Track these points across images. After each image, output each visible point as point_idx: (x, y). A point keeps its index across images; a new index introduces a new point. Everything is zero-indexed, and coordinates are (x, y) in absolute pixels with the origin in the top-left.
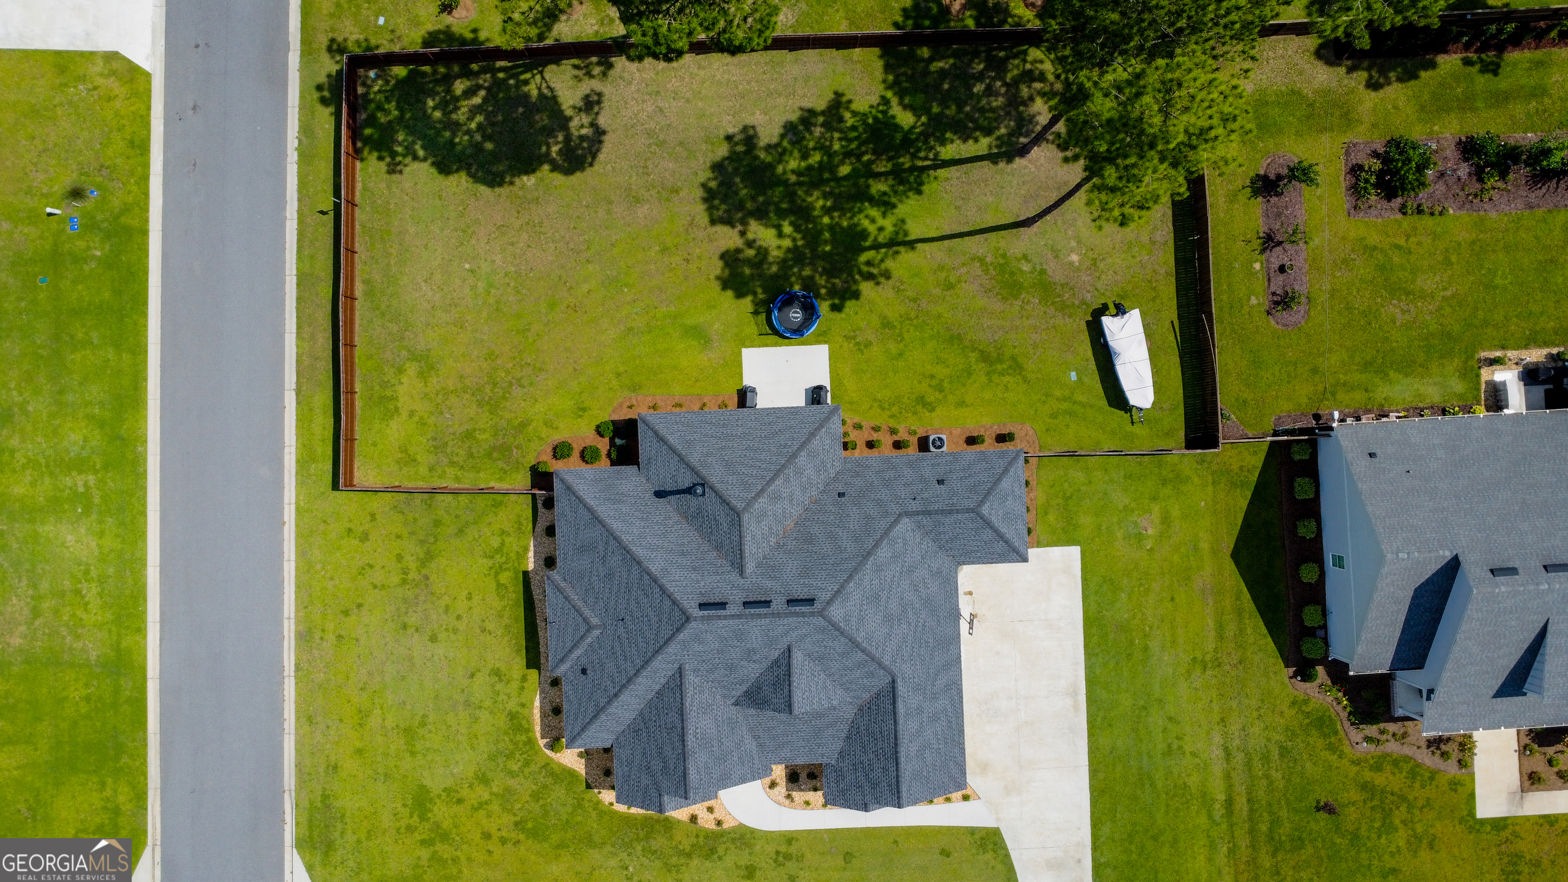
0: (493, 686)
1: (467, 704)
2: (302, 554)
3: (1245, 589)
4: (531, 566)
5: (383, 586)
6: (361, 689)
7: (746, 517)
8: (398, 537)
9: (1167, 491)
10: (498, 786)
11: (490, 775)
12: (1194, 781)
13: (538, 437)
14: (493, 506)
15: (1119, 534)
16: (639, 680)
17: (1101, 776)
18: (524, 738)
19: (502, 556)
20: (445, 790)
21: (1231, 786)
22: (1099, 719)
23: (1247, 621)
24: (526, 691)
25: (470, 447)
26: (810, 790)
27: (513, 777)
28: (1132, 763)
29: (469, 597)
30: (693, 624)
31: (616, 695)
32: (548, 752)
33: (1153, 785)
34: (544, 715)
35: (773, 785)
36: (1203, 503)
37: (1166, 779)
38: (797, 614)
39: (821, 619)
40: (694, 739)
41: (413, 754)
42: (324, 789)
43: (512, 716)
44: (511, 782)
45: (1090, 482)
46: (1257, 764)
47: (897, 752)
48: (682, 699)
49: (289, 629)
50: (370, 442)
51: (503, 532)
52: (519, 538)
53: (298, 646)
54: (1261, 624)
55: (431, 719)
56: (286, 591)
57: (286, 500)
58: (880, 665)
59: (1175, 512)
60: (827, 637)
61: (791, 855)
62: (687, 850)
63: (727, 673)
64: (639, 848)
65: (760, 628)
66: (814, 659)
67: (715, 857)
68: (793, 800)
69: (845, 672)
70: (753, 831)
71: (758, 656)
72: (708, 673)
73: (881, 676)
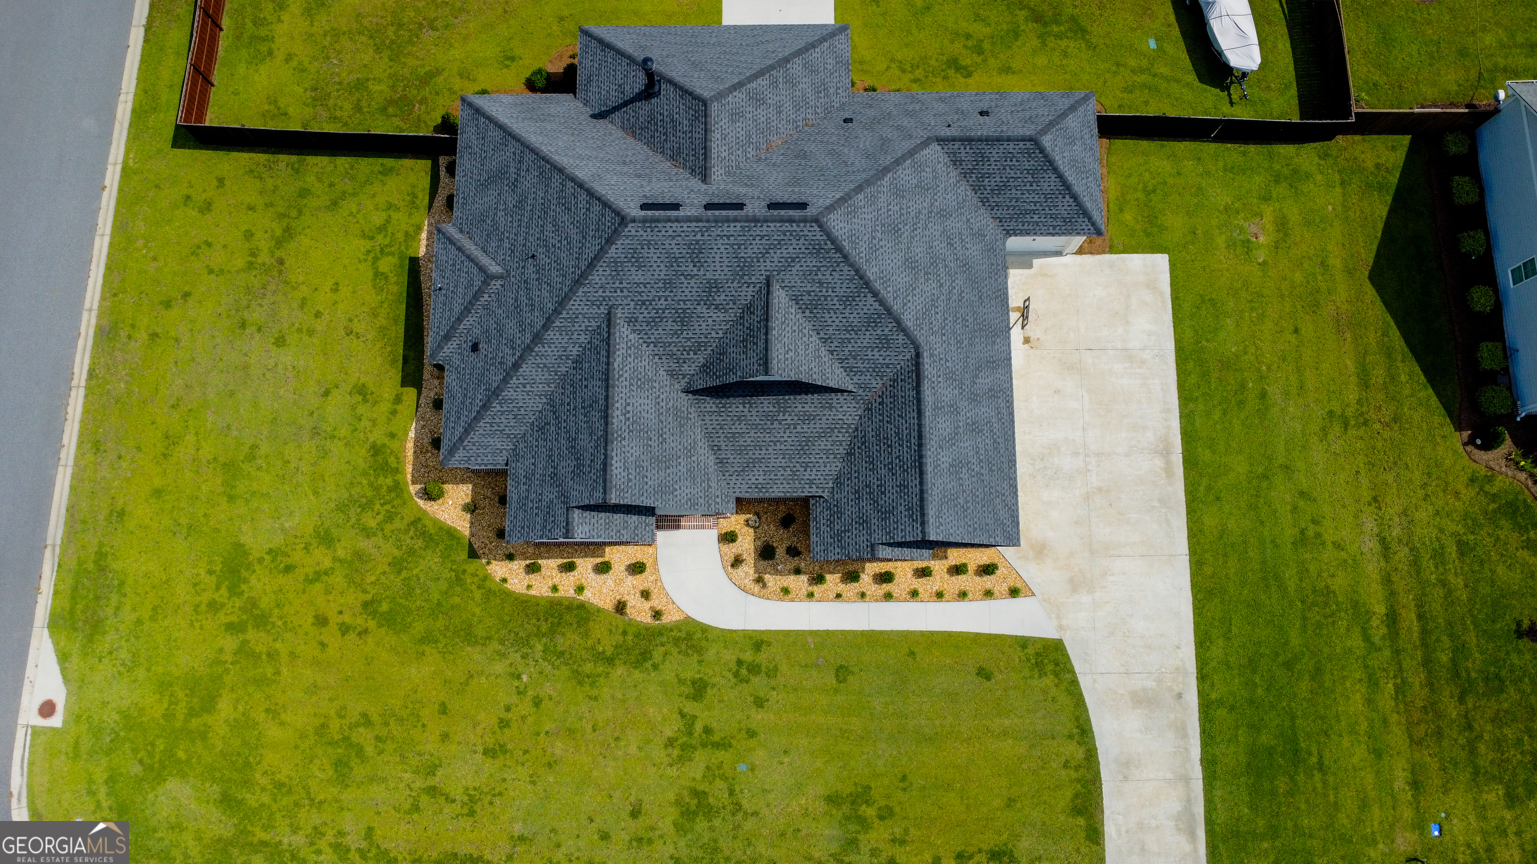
0: (353, 408)
1: (315, 432)
2: (121, 226)
3: (1392, 323)
4: (422, 252)
5: (222, 271)
6: (173, 406)
7: (714, 108)
8: (251, 208)
9: (1281, 190)
10: (345, 548)
11: (335, 532)
12: (1340, 583)
13: (449, 89)
14: (380, 172)
15: (1221, 241)
16: (550, 335)
17: (1208, 570)
18: (389, 481)
19: (385, 236)
20: (270, 551)
21: (1393, 593)
22: (1202, 489)
23: (1399, 364)
24: (399, 416)
25: (359, 100)
26: (789, 573)
27: (368, 537)
28: (1251, 554)
29: (335, 289)
30: (631, 229)
31: (516, 366)
32: (421, 502)
33: (1282, 587)
34: (419, 451)
35: (737, 562)
36: (1330, 208)
37: (1301, 580)
38: (782, 220)
39: (816, 228)
40: (622, 418)
41: (231, 498)
42: (101, 545)
43: (376, 450)
44: (363, 544)
45: (1179, 174)
46: (1427, 563)
47: (921, 457)
48: (608, 357)
49: (88, 323)
50: (231, 89)
51: (390, 206)
52: (410, 214)
53: (96, 345)
54: (1417, 369)
55: (264, 449)
56: (92, 274)
57: (111, 159)
58: (901, 327)
59: (1294, 216)
60: (824, 263)
61: (759, 666)
62: (608, 654)
63: (676, 327)
64: (539, 647)
65: (726, 241)
66: (804, 307)
67: (648, 665)
68: (764, 586)
69: (848, 336)
70: (705, 629)
71: (723, 297)
72: (649, 327)
73: (900, 345)
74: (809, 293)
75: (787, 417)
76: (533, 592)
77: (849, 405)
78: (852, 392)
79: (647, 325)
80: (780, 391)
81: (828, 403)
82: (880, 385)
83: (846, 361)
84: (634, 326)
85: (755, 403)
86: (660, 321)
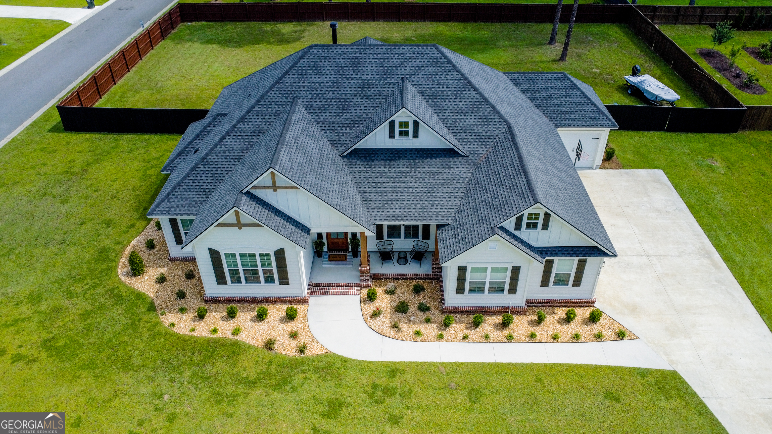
0: (97, 230)
1: (63, 242)
5: (45, 174)
8: (80, 152)
9: (718, 149)
10: (48, 305)
11: (46, 295)
15: (693, 165)
18: (104, 266)
22: (745, 275)
26: (421, 322)
27: (71, 298)
29: (115, 180)
32: (124, 278)
35: (376, 314)
36: (753, 155)
39: (434, 49)
43: (103, 250)
44: (64, 302)
45: (653, 142)
55: (20, 250)
58: (496, 111)
59: (732, 157)
60: (440, 70)
61: (394, 389)
62: (251, 378)
63: (339, 111)
64: (188, 373)
65: (376, 57)
66: (427, 98)
67: (287, 388)
68: (399, 330)
69: (459, 117)
70: (344, 361)
71: (372, 91)
72: (320, 111)
73: (497, 123)
74: (431, 89)
75: (417, 173)
76: (195, 334)
77: (463, 166)
78: (465, 156)
79: (319, 110)
80: (412, 156)
81: (447, 165)
82: (485, 151)
83: (459, 134)
84: (310, 110)
85: (393, 165)
86: (328, 107)
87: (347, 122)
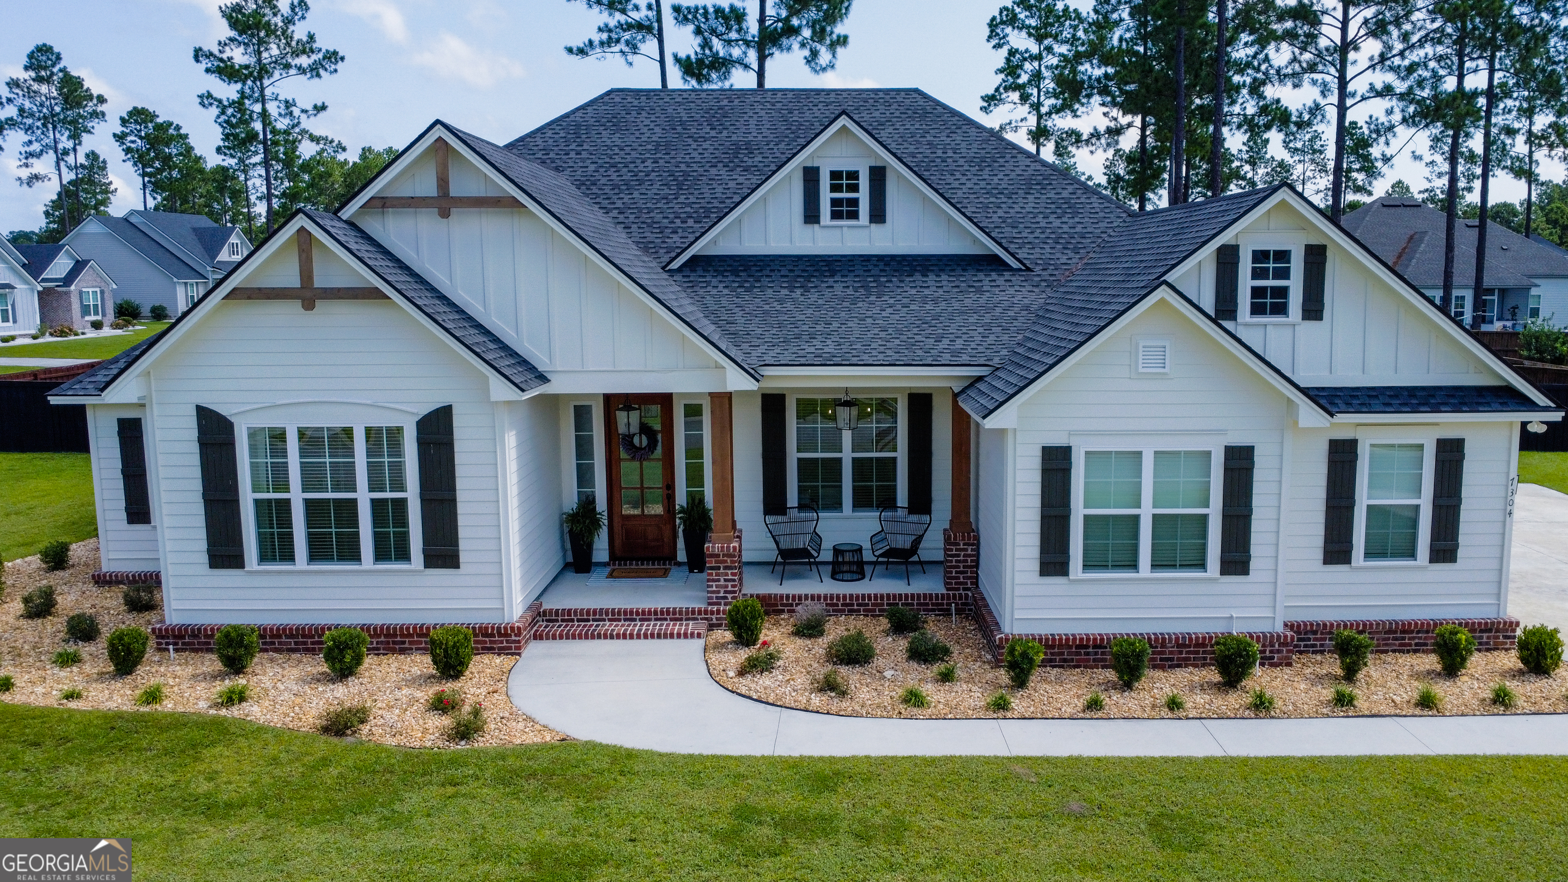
30: (615, 96)
38: (860, 90)
39: (916, 96)
58: (1089, 189)
60: (934, 127)
61: (827, 819)
62: (226, 797)
63: (668, 191)
65: (770, 107)
67: (367, 819)
68: (844, 695)
69: (993, 200)
71: (758, 159)
73: (1098, 210)
75: (885, 298)
77: (1017, 288)
78: (1020, 270)
79: (613, 189)
80: (869, 271)
81: (973, 286)
82: (1074, 261)
83: (997, 230)
84: (588, 189)
85: (816, 287)
86: (640, 185)
87: (688, 209)
